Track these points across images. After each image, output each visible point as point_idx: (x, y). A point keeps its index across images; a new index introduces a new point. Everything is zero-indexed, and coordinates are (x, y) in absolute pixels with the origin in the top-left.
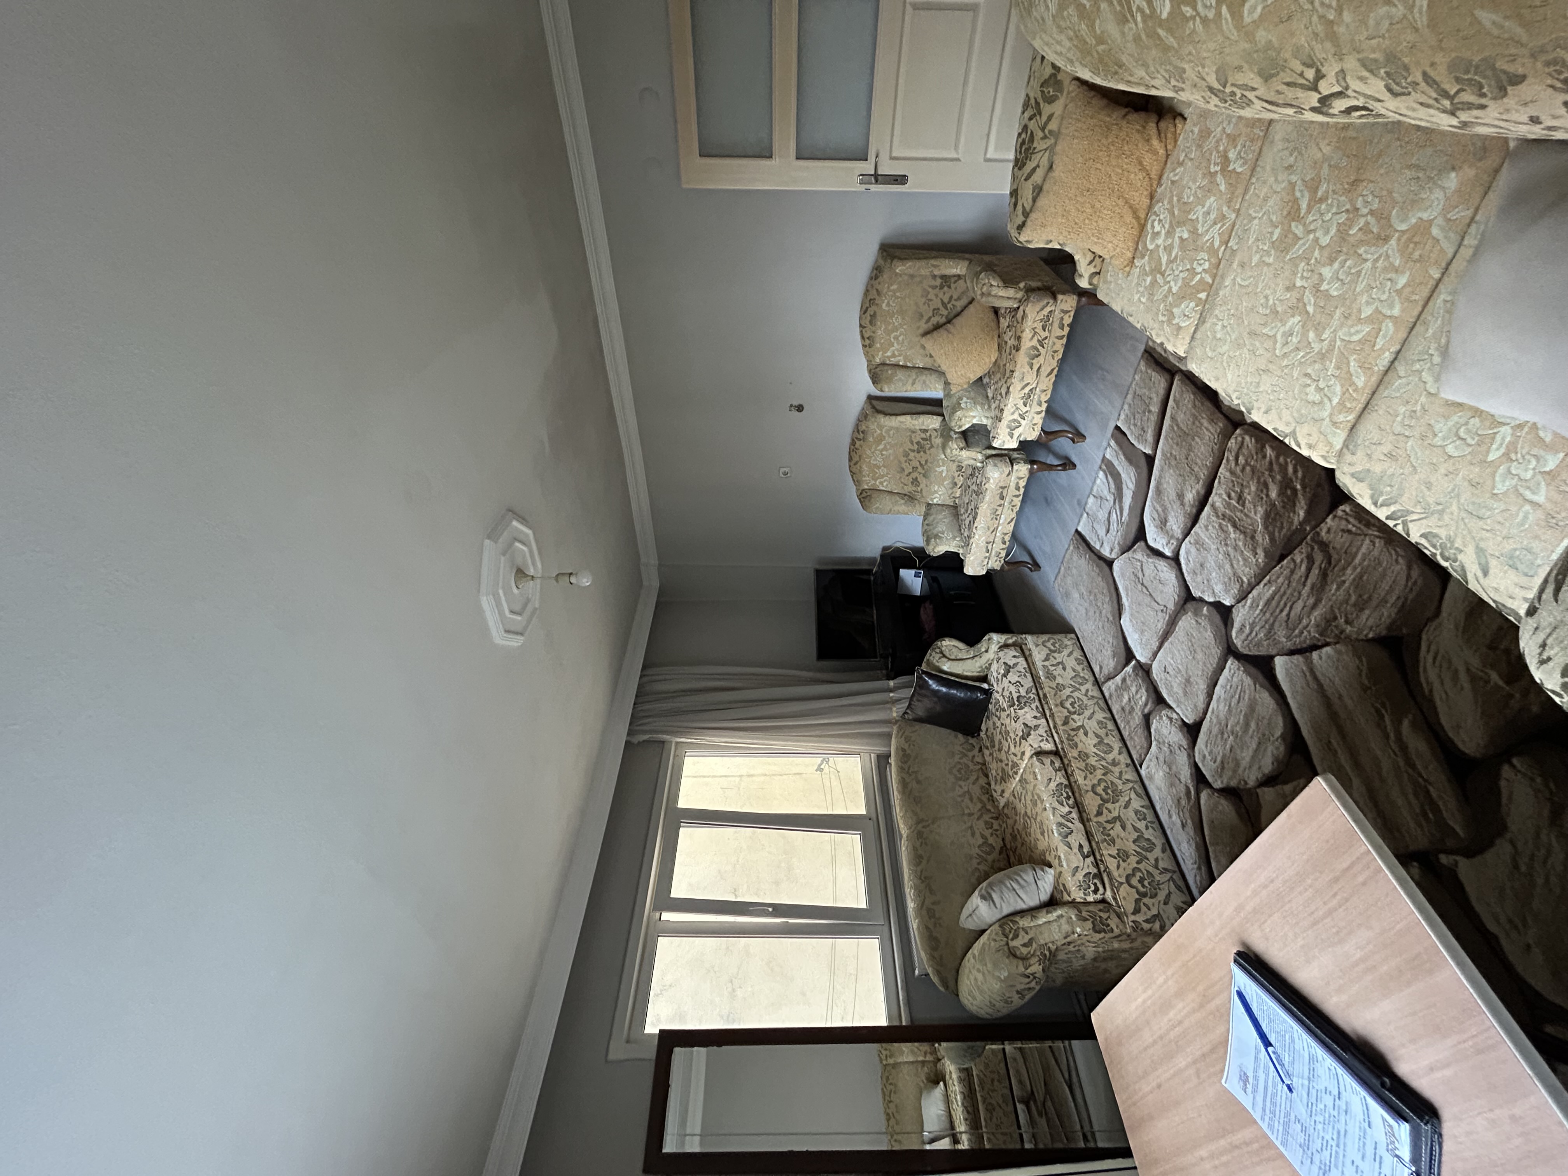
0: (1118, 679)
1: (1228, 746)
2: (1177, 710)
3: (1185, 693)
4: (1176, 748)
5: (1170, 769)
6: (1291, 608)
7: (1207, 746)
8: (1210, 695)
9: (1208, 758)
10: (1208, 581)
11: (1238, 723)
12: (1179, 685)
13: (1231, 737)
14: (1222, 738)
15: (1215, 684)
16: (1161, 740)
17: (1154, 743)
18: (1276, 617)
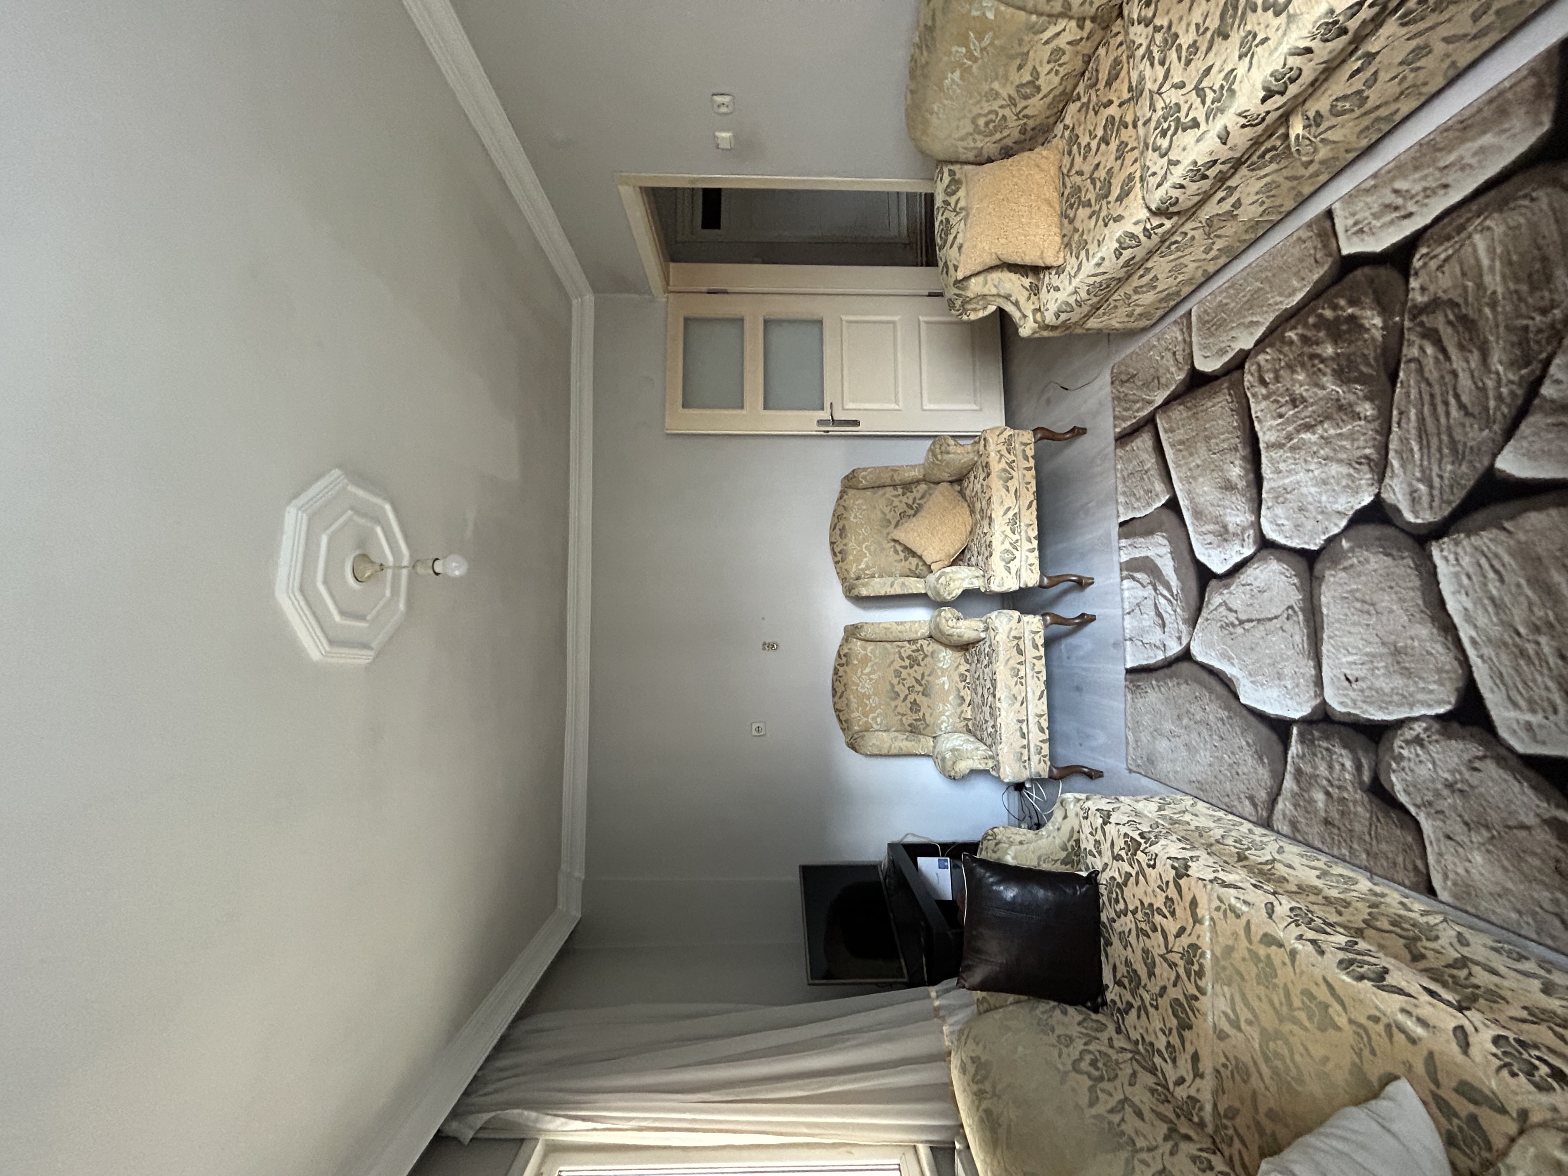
0: (1289, 783)
1: (1553, 660)
2: (1416, 713)
3: (1407, 673)
4: (1467, 775)
5: (1487, 827)
6: (1457, 397)
7: (1515, 705)
8: (1448, 628)
9: (1536, 719)
10: (1322, 512)
11: (1530, 605)
12: (1389, 674)
13: (1543, 640)
14: (1529, 661)
15: (1442, 603)
16: (1429, 797)
17: (1422, 818)
18: (1449, 428)
